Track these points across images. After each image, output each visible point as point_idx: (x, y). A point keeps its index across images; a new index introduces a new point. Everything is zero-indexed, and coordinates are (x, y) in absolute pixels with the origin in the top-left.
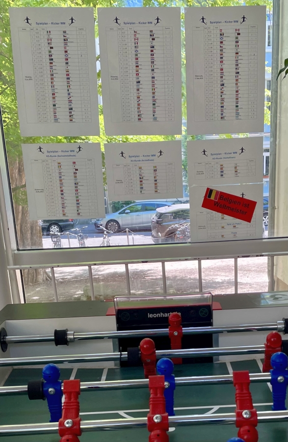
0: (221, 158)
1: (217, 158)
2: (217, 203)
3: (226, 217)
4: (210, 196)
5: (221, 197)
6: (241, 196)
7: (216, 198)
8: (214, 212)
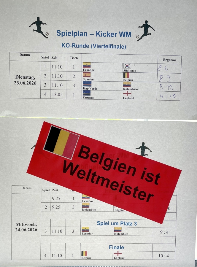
0: (86, 46)
1: (74, 45)
2: (71, 164)
3: (96, 203)
4: (51, 145)
5: (81, 151)
6: (138, 152)
7: (67, 151)
8: (62, 189)
